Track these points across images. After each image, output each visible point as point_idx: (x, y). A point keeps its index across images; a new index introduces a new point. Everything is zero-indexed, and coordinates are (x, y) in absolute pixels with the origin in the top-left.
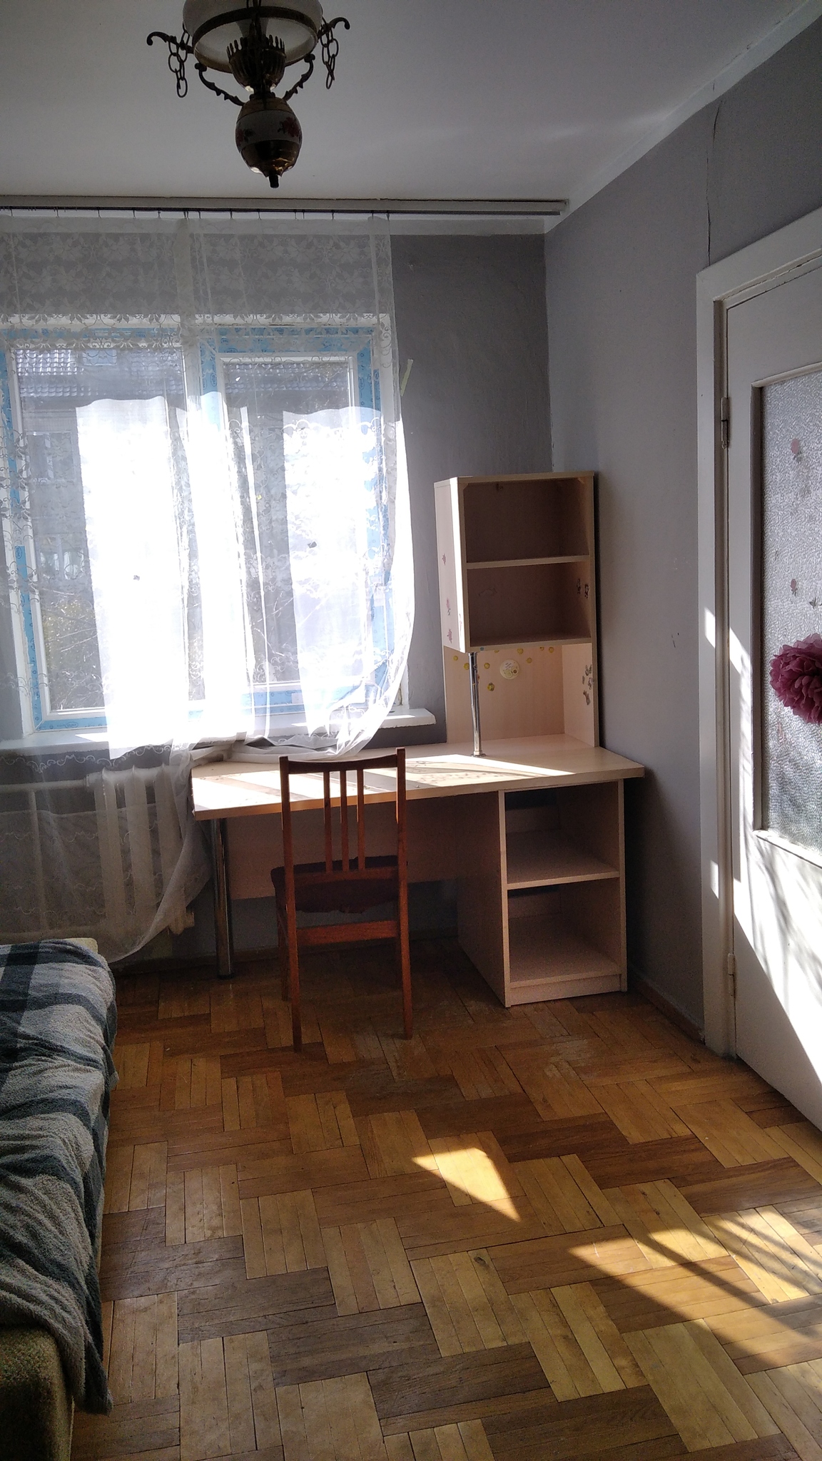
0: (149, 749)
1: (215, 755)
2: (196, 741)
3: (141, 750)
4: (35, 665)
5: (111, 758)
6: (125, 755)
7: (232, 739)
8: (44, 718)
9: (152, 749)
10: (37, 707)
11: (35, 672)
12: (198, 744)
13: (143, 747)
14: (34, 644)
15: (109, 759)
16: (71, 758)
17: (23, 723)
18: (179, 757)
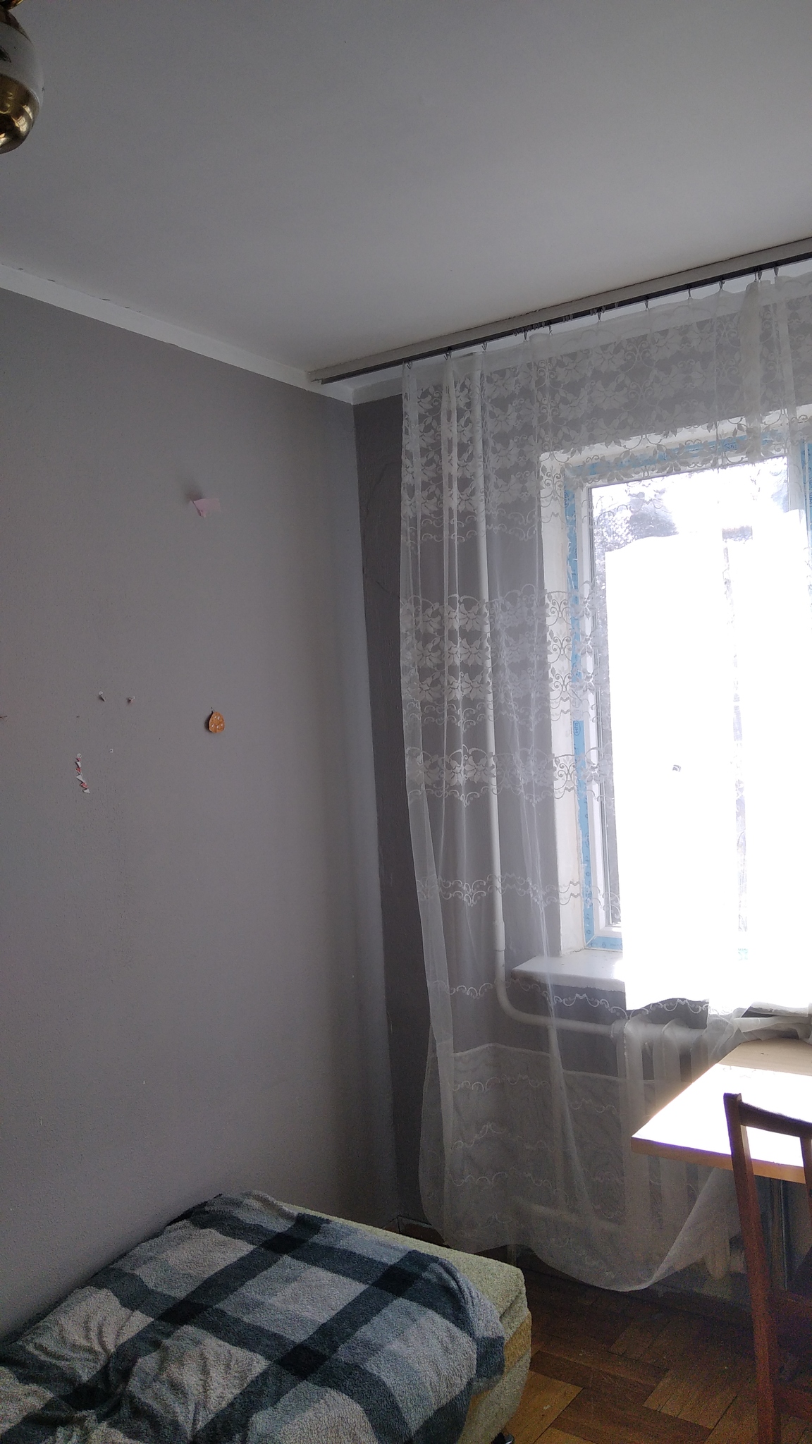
0: (683, 1003)
1: (783, 1028)
2: (746, 1006)
3: (671, 1004)
4: (589, 867)
5: (627, 1009)
6: (648, 1007)
7: (802, 1012)
8: (596, 933)
9: (686, 1005)
10: (589, 917)
11: (588, 874)
12: (751, 1008)
13: (674, 1000)
14: (588, 840)
15: (625, 1010)
16: (581, 998)
17: (561, 937)
18: (720, 1024)
